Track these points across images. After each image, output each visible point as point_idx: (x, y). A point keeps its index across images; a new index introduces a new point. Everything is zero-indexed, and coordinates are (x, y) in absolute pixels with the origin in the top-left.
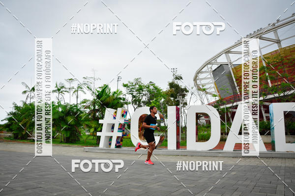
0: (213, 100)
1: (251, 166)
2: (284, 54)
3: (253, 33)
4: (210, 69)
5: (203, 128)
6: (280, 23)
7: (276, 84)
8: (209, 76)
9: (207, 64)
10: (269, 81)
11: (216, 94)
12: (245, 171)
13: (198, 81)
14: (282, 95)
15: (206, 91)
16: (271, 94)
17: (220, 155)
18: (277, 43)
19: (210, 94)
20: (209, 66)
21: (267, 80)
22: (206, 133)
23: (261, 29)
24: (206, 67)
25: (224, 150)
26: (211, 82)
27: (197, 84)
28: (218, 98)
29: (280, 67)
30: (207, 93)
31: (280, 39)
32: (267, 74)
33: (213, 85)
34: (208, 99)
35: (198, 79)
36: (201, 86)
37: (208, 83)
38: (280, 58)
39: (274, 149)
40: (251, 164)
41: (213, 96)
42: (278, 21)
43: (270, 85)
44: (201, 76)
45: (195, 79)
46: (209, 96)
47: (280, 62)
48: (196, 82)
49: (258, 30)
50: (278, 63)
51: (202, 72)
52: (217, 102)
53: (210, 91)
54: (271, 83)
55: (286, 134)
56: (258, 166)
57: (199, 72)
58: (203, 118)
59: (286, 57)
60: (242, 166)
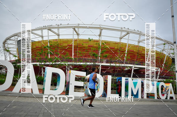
0: (13, 59)
1: (28, 102)
2: (60, 42)
3: (47, 26)
4: (16, 39)
5: (3, 76)
6: (61, 26)
7: (52, 57)
8: (15, 43)
9: (15, 35)
10: (49, 55)
11: (16, 55)
12: (23, 105)
13: (6, 45)
14: (54, 63)
15: (10, 52)
16: (48, 62)
17: (9, 95)
18: (58, 35)
19: (13, 54)
20: (16, 37)
21: (48, 54)
22: (3, 79)
23: (52, 25)
24: (14, 37)
25: (13, 92)
26: (15, 47)
27: (5, 47)
28: (17, 58)
29: (56, 49)
30: (10, 54)
31: (60, 34)
32: (49, 51)
33: (15, 50)
34: (10, 58)
35: (6, 43)
36: (7, 48)
37: (13, 48)
38: (57, 44)
39: (43, 93)
40: (28, 101)
41: (14, 56)
42: (61, 24)
43: (49, 57)
44: (9, 42)
45: (4, 43)
46: (11, 56)
47: (57, 46)
48: (5, 45)
49: (50, 25)
50: (55, 46)
51: (11, 40)
52: (16, 60)
53: (13, 53)
54: (50, 56)
55: (51, 85)
56: (32, 103)
57: (8, 39)
58: (4, 69)
59: (60, 44)
60: (22, 102)
